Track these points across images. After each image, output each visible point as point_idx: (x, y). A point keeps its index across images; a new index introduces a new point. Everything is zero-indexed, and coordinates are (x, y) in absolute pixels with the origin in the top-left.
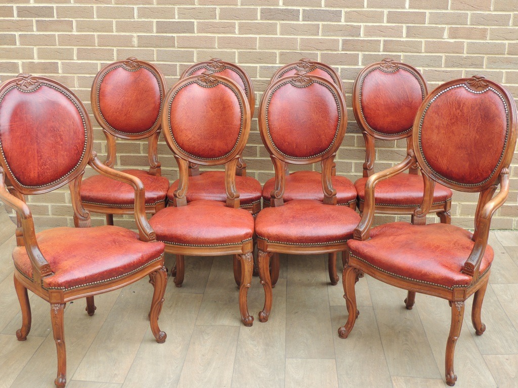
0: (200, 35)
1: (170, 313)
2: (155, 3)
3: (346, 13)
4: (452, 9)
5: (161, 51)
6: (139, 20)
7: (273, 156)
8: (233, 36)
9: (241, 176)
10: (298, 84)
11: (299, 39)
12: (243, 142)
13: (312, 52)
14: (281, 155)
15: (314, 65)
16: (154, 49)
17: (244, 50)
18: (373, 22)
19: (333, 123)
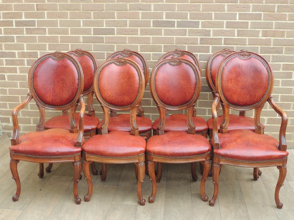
0: (118, 36)
1: (97, 197)
2: (92, 18)
3: (202, 22)
4: (264, 20)
5: (96, 45)
6: (83, 28)
7: (158, 105)
8: (137, 36)
9: (141, 117)
10: (173, 63)
11: (174, 38)
12: (140, 97)
13: (182, 45)
14: (163, 105)
15: (183, 53)
16: (92, 44)
17: (143, 44)
18: (217, 28)
19: (193, 86)
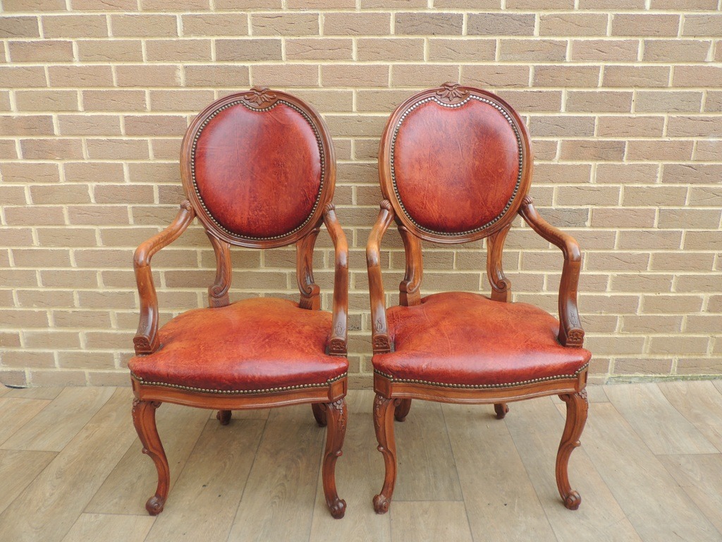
0: (292, 63)
2: (212, 8)
3: (542, 19)
5: (225, 92)
6: (186, 39)
8: (348, 63)
11: (460, 68)
17: (367, 90)
18: (587, 35)
